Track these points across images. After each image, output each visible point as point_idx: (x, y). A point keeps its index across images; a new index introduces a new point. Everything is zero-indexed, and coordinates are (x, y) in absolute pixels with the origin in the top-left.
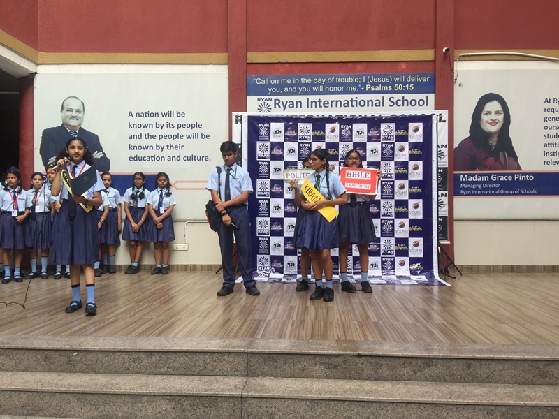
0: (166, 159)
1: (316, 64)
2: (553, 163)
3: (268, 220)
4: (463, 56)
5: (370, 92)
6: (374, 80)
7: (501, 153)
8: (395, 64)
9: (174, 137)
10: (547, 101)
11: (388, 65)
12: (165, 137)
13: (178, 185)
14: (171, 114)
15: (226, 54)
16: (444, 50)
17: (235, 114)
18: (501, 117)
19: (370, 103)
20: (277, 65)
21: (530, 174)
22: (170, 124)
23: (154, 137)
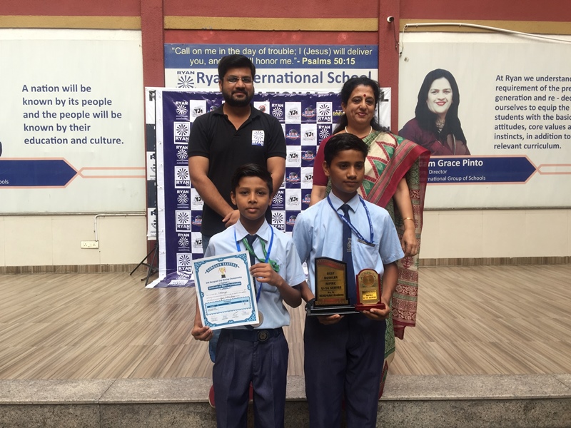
0: (69, 141)
1: (245, 33)
2: (504, 147)
3: (189, 213)
4: (409, 26)
5: (306, 66)
6: (311, 52)
7: (449, 136)
8: (335, 33)
9: (78, 116)
10: (499, 78)
11: (327, 35)
12: (67, 115)
13: (85, 173)
14: (74, 88)
15: (138, 18)
16: (388, 19)
17: (149, 89)
18: (449, 96)
19: (307, 78)
20: (199, 32)
21: (479, 159)
22: (73, 100)
23: (54, 115)
